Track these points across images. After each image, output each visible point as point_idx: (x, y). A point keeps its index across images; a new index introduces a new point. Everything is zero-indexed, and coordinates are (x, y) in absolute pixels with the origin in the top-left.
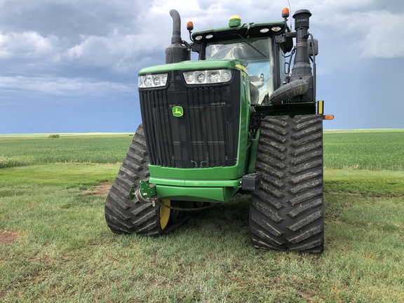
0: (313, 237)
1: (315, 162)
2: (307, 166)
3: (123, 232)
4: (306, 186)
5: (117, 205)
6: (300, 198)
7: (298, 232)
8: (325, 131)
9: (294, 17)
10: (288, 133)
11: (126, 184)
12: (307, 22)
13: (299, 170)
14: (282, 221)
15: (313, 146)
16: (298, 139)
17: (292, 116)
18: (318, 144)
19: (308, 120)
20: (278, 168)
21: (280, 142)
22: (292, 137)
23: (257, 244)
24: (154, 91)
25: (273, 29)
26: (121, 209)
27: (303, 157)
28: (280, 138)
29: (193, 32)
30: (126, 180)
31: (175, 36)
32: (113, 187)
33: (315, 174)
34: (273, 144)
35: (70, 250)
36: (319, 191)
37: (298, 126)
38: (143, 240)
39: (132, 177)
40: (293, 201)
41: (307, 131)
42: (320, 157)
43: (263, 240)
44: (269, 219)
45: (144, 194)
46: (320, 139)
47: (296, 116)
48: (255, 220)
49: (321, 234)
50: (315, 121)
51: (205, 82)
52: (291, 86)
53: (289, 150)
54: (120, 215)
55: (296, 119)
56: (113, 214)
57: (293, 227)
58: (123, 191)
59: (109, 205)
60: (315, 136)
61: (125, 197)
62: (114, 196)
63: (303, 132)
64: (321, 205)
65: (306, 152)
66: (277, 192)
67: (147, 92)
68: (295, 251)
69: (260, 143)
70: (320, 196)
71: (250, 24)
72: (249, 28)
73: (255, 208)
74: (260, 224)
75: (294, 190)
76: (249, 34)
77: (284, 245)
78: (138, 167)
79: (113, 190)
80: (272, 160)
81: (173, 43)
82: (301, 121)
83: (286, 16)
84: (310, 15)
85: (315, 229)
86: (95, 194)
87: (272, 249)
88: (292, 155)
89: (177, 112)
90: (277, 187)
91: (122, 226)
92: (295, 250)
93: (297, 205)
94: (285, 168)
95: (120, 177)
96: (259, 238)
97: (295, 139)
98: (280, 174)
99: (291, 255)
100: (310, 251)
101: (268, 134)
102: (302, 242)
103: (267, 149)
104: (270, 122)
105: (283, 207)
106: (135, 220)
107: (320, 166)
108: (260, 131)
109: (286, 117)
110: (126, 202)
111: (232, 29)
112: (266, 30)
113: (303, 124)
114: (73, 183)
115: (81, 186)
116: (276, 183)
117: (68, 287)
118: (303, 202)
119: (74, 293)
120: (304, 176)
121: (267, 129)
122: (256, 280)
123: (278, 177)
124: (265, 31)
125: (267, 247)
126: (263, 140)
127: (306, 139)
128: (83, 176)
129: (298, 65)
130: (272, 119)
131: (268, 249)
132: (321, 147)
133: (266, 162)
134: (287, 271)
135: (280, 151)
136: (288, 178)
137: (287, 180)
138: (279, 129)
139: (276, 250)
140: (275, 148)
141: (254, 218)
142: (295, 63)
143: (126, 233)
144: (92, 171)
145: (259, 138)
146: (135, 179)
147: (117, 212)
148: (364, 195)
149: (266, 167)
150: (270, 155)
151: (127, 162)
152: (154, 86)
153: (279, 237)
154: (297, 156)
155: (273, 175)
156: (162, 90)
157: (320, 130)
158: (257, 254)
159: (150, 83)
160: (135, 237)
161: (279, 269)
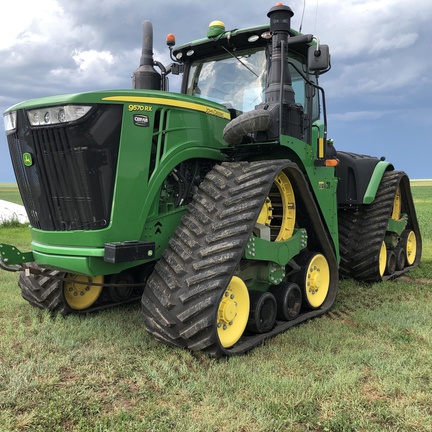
0: (205, 333)
2: (225, 233)
4: (211, 261)
6: (198, 276)
7: (188, 324)
10: (226, 187)
13: (214, 239)
14: (173, 307)
15: (245, 206)
16: (234, 195)
18: (253, 202)
21: (212, 199)
23: (151, 335)
25: (263, 36)
27: (226, 222)
28: (215, 193)
29: (174, 48)
34: (204, 201)
37: (241, 178)
40: (190, 280)
41: (248, 184)
48: (144, 303)
50: (265, 169)
55: (246, 167)
57: (181, 317)
60: (255, 192)
63: (242, 186)
65: (233, 214)
66: (178, 268)
70: (222, 275)
71: (232, 31)
72: (229, 37)
74: (149, 309)
75: (197, 265)
82: (250, 170)
85: (202, 322)
88: (218, 218)
90: (181, 261)
93: (192, 286)
94: (203, 235)
97: (231, 195)
98: (192, 243)
105: (177, 288)
109: (239, 164)
111: (212, 40)
113: (248, 175)
116: (183, 254)
118: (200, 282)
120: (216, 248)
124: (254, 39)
135: (207, 211)
138: (219, 181)
140: (202, 206)
155: (186, 244)
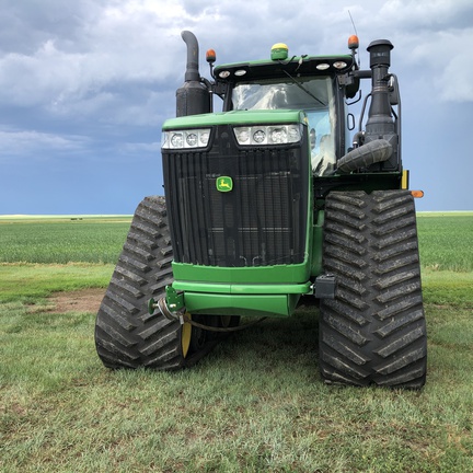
0: (412, 365)
1: (409, 258)
2: (398, 263)
3: (122, 365)
4: (398, 292)
5: (115, 324)
6: (392, 309)
7: (390, 358)
8: (419, 213)
9: (368, 49)
10: (366, 217)
11: (127, 292)
12: (388, 58)
13: (387, 270)
14: (367, 342)
15: (404, 235)
16: (382, 224)
17: (369, 192)
18: (411, 232)
19: (394, 197)
20: (357, 267)
21: (356, 229)
22: (373, 222)
23: (329, 377)
24: (188, 154)
25: (335, 65)
26: (122, 330)
27: (391, 251)
28: (356, 223)
29: (216, 65)
30: (127, 287)
31: (191, 70)
32: (106, 297)
33: (410, 275)
34: (347, 232)
35: (48, 394)
36: (417, 299)
37: (381, 207)
38: (156, 376)
39: (135, 282)
40: (382, 313)
41: (394, 213)
42: (415, 250)
43: (339, 372)
44: (349, 341)
45: (172, 306)
46: (413, 225)
47: (375, 192)
48: (328, 343)
49: (423, 360)
50: (404, 199)
51: (265, 142)
52: (369, 148)
53: (371, 241)
54: (121, 339)
55: (377, 197)
56: (108, 338)
57: (384, 351)
58: (123, 302)
59: (102, 324)
60: (407, 221)
61: (128, 313)
62: (110, 311)
63: (388, 215)
64: (422, 318)
65: (395, 243)
66: (357, 302)
67: (175, 155)
68: (384, 386)
69: (327, 230)
70: (419, 305)
71: (303, 57)
72: (300, 62)
73: (327, 325)
74: (336, 348)
75: (383, 297)
76: (299, 71)
77: (369, 378)
78: (143, 266)
79: (107, 300)
80: (346, 256)
81: (187, 81)
82: (383, 199)
83: (354, 47)
84: (392, 47)
85: (414, 353)
86: (50, 310)
87: (351, 384)
88: (376, 248)
89: (223, 185)
90: (358, 294)
91: (121, 356)
92: (384, 384)
93: (387, 319)
94: (367, 266)
95: (116, 281)
96: (333, 368)
97: (377, 224)
98: (360, 275)
99: (379, 391)
100: (406, 386)
101: (338, 217)
102: (395, 373)
103: (338, 239)
104: (339, 201)
105: (367, 323)
106: (143, 346)
107: (416, 263)
108: (326, 214)
109: (362, 194)
110: (129, 319)
111: (277, 62)
112: (326, 66)
113: (388, 204)
114: (10, 293)
115: (24, 298)
116: (356, 287)
117: (67, 447)
118: (396, 315)
119: (78, 455)
120: (395, 278)
121: (336, 210)
122: (339, 426)
123: (357, 279)
124: (323, 67)
125: (343, 381)
126: (330, 226)
127: (394, 225)
128: (21, 283)
129: (376, 118)
130: (341, 195)
131: (345, 384)
132: (414, 237)
133: (338, 259)
134: (380, 414)
135: (357, 242)
136: (373, 281)
137: (370, 283)
138: (353, 210)
139: (356, 386)
140: (349, 237)
141: (327, 339)
142: (370, 115)
143: (127, 367)
144: (31, 276)
145: (325, 224)
146: (141, 285)
147: (116, 335)
148: (456, 307)
149: (339, 266)
150: (343, 247)
151: (126, 259)
152: (187, 146)
153: (363, 367)
154: (382, 249)
155: (350, 277)
156: (201, 153)
157: (412, 212)
158: (331, 392)
159: (180, 142)
160: (142, 372)
161: (369, 412)
